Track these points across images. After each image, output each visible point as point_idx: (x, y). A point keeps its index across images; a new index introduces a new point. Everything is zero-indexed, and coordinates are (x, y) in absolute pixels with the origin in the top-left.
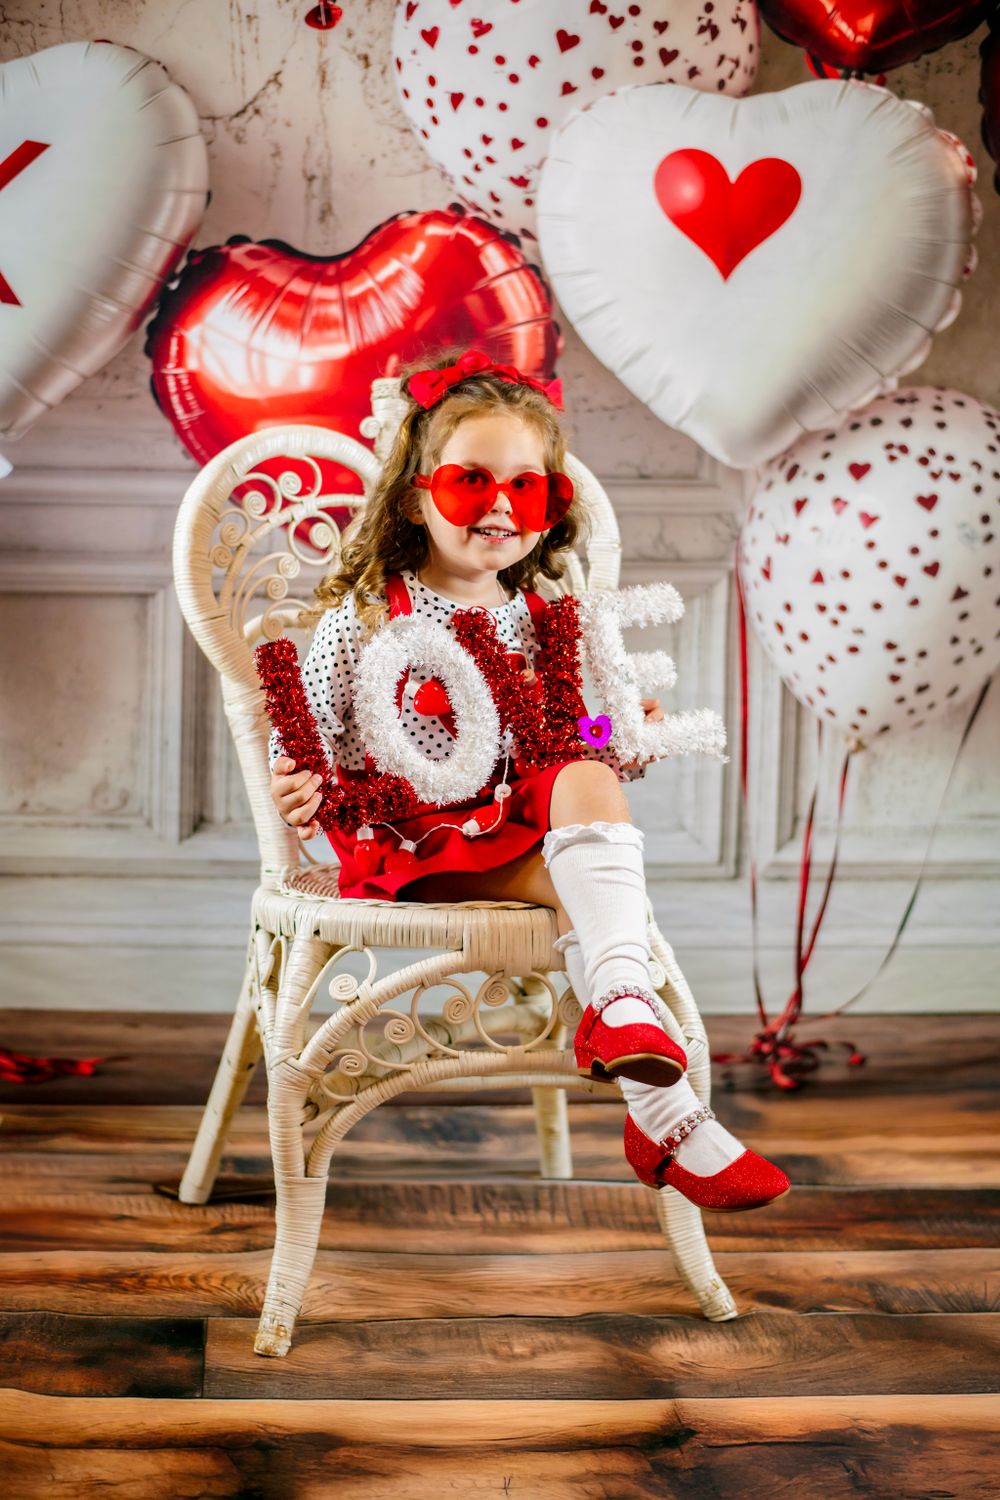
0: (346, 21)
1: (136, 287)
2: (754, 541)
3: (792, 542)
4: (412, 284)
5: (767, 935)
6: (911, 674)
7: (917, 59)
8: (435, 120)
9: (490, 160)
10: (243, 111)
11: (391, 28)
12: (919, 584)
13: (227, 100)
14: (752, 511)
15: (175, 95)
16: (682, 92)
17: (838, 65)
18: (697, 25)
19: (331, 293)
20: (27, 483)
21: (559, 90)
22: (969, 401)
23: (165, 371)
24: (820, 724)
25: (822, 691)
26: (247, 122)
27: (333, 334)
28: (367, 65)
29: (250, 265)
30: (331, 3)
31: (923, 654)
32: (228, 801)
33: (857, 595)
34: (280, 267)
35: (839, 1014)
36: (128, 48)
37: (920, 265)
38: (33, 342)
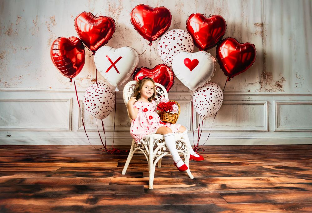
0: (153, 45)
1: (132, 72)
2: (194, 98)
3: (198, 98)
4: (159, 72)
5: (195, 138)
6: (209, 111)
7: (210, 49)
8: (162, 55)
9: (167, 59)
11: (157, 46)
12: (210, 102)
13: (141, 53)
14: (194, 95)
15: (135, 52)
16: (187, 52)
17: (202, 50)
18: (188, 46)
19: (151, 73)
20: (120, 92)
21: (174, 52)
22: (215, 84)
24: (200, 116)
25: (200, 113)
26: (143, 55)
28: (155, 49)
29: (143, 70)
30: (151, 43)
31: (210, 109)
33: (204, 103)
34: (146, 70)
35: (202, 145)
36: (130, 47)
37: (210, 70)
38: (121, 77)
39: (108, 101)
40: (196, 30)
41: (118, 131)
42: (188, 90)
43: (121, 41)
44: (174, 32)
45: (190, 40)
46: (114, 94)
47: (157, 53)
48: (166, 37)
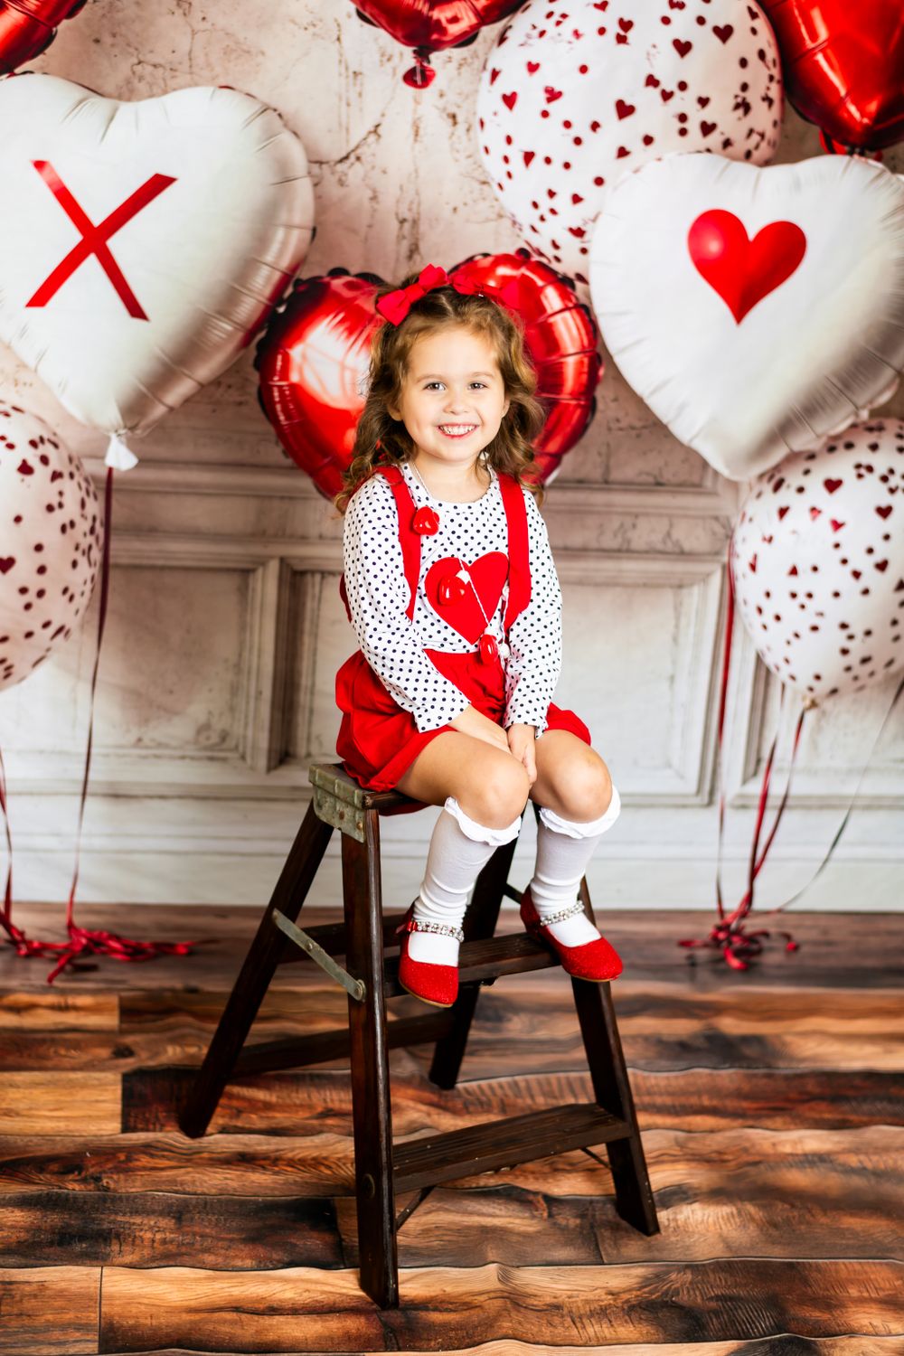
0: (439, 83)
1: (248, 308)
2: (744, 540)
3: (774, 541)
5: (729, 851)
6: (858, 648)
8: (509, 175)
9: (553, 212)
10: (347, 158)
11: (476, 91)
12: (871, 577)
13: (332, 148)
14: (744, 515)
15: (286, 137)
16: (718, 160)
17: (844, 142)
18: (732, 102)
20: (151, 474)
21: (614, 152)
23: (272, 383)
24: (784, 686)
25: (787, 661)
26: (350, 167)
28: (455, 123)
29: (347, 294)
30: (425, 64)
31: (868, 633)
32: (309, 740)
33: (822, 586)
35: (780, 911)
36: (248, 95)
37: (895, 316)
38: (158, 352)
39: (39, 548)
41: (116, 795)
42: (695, 479)
43: (171, 36)
45: (753, 59)
46: (92, 488)
47: (469, 157)
48: (556, 17)
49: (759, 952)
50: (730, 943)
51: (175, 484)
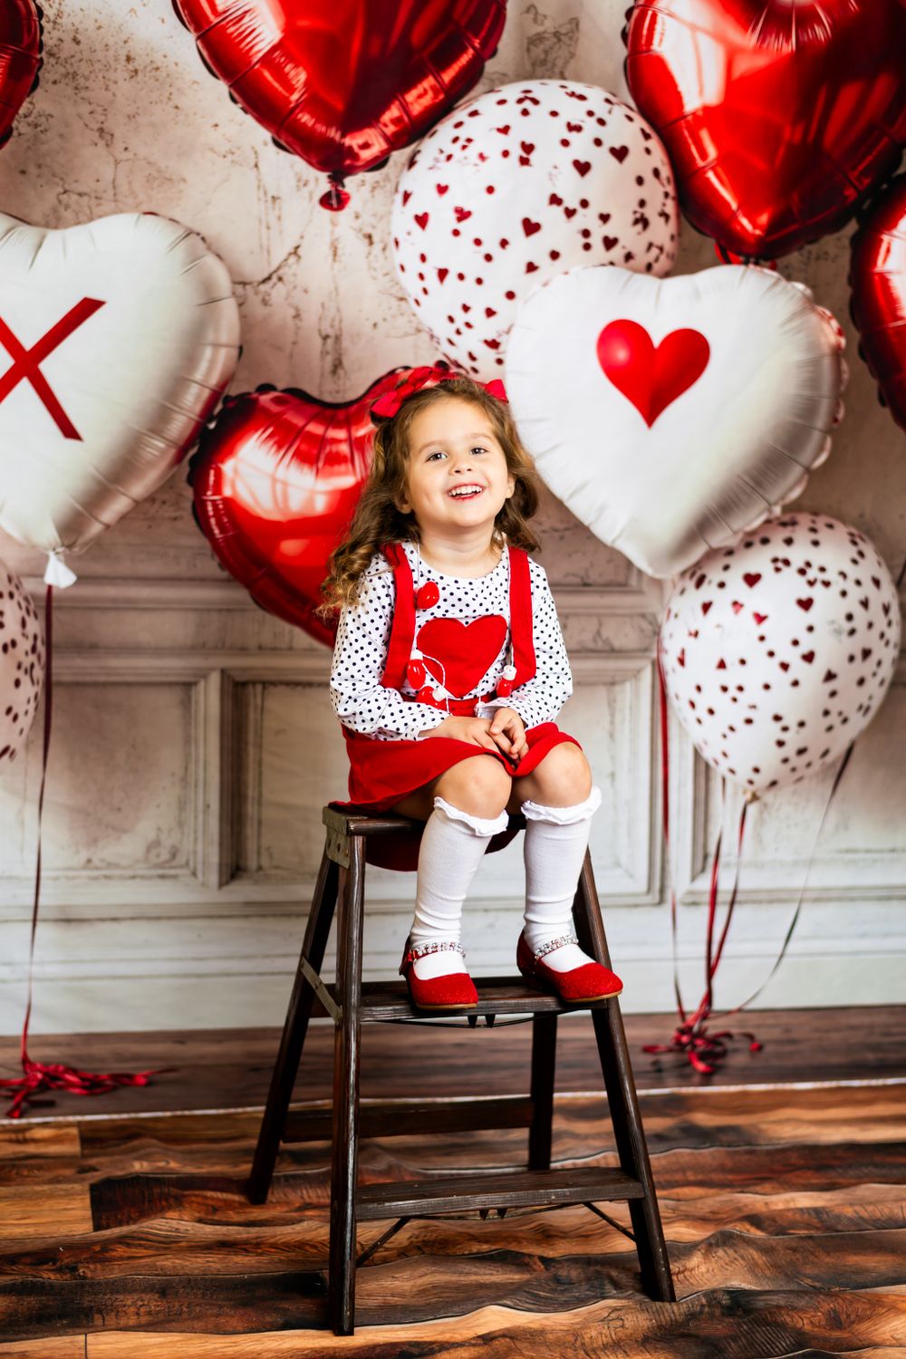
0: (353, 205)
1: (180, 426)
2: (671, 635)
3: (700, 636)
5: (683, 950)
6: (794, 739)
7: (801, 248)
8: (425, 291)
9: (468, 325)
10: (269, 278)
11: (390, 213)
12: (799, 669)
13: (255, 268)
14: (669, 612)
15: (210, 260)
16: (621, 273)
17: (739, 253)
18: (631, 218)
19: (341, 434)
20: (89, 591)
21: (524, 268)
22: (839, 525)
23: (205, 498)
24: (724, 780)
25: (725, 755)
26: (273, 287)
27: (343, 468)
28: (371, 243)
29: (275, 409)
30: (340, 188)
31: (802, 724)
32: (259, 852)
33: (751, 678)
34: (299, 412)
35: (740, 1010)
36: (171, 220)
37: (800, 416)
38: (92, 470)
40: (701, 92)
41: (67, 920)
42: (621, 579)
43: (96, 165)
44: (527, 105)
45: (648, 177)
46: (32, 607)
47: (386, 274)
48: (462, 142)
49: (724, 1054)
50: (694, 1046)
51: (114, 600)
